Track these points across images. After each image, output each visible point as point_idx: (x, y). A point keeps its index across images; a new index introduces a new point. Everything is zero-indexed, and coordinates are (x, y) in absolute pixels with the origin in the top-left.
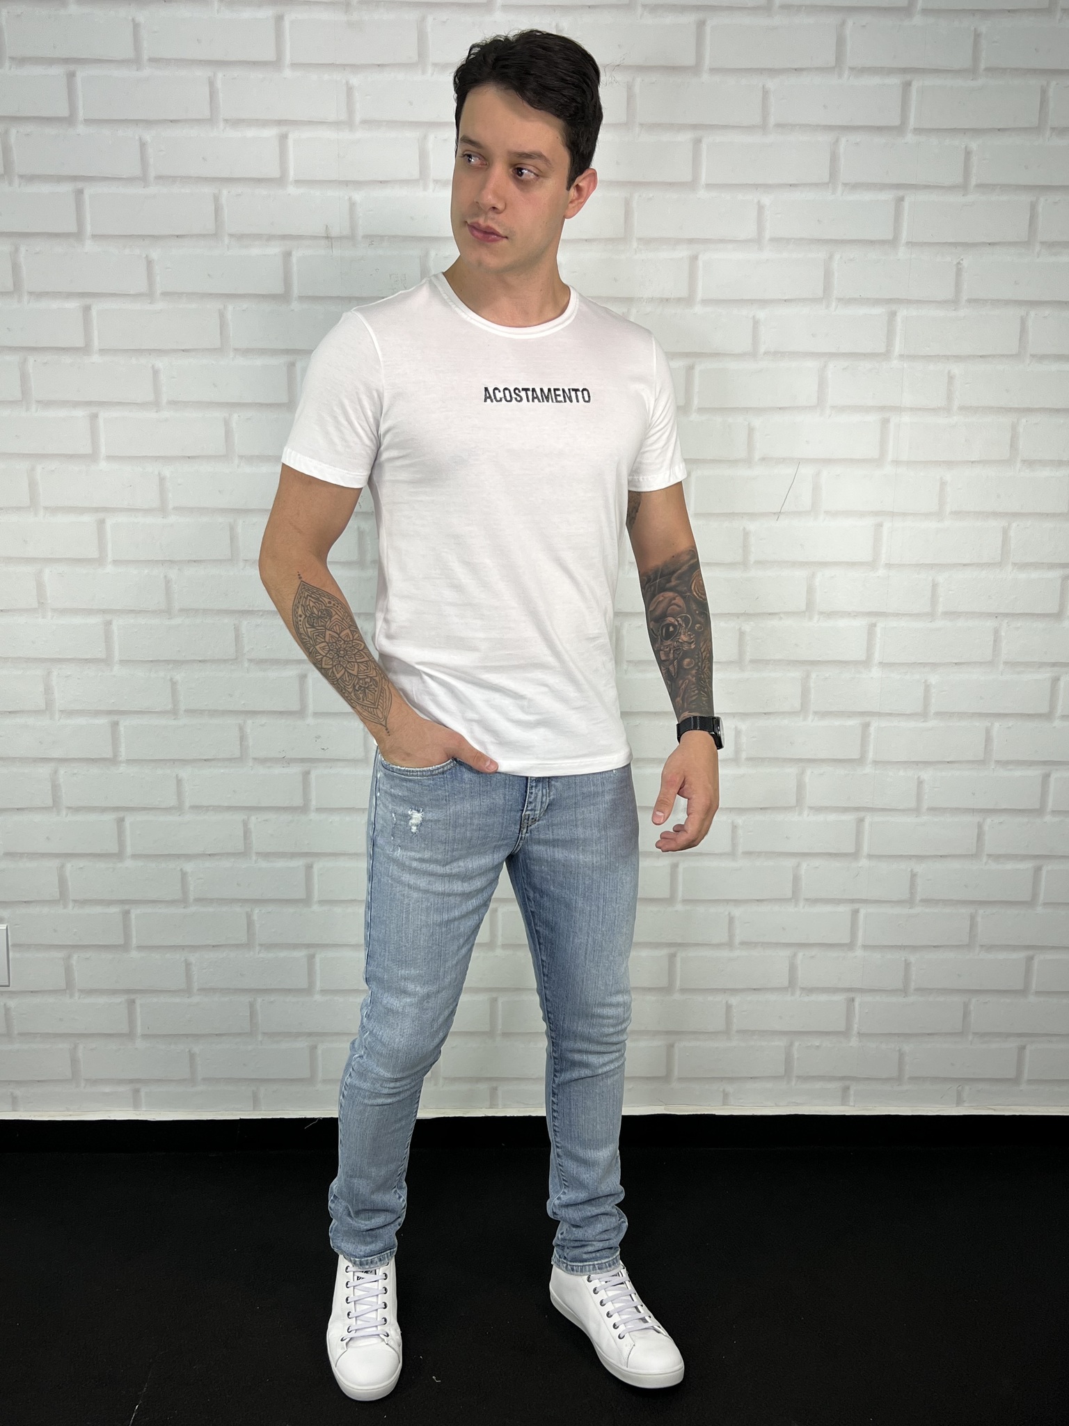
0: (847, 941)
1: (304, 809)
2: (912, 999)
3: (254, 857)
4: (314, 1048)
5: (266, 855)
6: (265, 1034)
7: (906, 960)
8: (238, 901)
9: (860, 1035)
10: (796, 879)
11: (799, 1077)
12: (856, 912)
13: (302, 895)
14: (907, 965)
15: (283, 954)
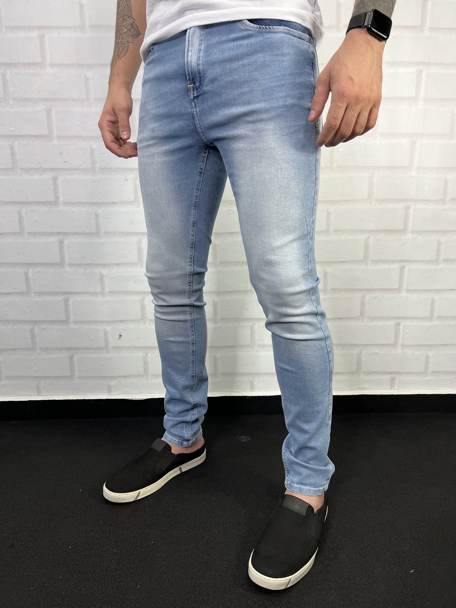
0: (397, 286)
1: (55, 203)
2: (435, 323)
3: (26, 236)
4: (72, 357)
5: (34, 234)
6: (41, 349)
7: (432, 299)
8: (19, 264)
9: (403, 346)
10: (367, 247)
11: (365, 372)
12: (403, 268)
13: (57, 260)
14: (433, 302)
15: (49, 298)
